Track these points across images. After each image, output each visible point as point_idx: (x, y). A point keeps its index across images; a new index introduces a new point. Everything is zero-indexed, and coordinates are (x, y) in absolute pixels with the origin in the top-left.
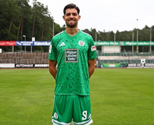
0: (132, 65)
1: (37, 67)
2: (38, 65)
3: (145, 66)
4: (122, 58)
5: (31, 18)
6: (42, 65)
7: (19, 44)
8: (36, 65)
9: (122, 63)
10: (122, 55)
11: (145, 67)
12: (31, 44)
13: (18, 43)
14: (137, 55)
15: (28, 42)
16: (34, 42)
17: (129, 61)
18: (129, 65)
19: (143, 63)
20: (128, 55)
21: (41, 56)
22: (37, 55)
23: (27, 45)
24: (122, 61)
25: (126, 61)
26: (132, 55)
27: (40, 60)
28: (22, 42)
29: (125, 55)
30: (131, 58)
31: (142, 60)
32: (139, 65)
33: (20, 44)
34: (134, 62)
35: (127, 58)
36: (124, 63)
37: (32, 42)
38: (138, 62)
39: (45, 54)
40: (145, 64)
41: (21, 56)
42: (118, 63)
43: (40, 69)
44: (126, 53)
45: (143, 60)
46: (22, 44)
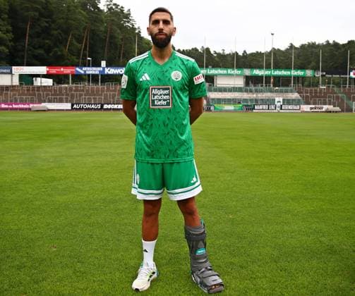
0: (261, 107)
1: (107, 109)
2: (109, 106)
3: (281, 109)
4: (245, 96)
6: (116, 106)
7: (80, 71)
8: (105, 106)
9: (245, 104)
10: (246, 91)
11: (281, 111)
12: (100, 71)
13: (78, 69)
14: (271, 92)
15: (94, 69)
16: (104, 68)
17: (256, 101)
18: (256, 107)
19: (279, 104)
20: (257, 91)
22: (108, 89)
23: (93, 73)
24: (245, 100)
25: (251, 100)
26: (261, 91)
27: (113, 98)
28: (84, 69)
29: (251, 91)
30: (260, 96)
31: (277, 99)
32: (273, 107)
33: (83, 72)
34: (264, 102)
35: (254, 96)
36: (249, 104)
37: (101, 69)
38: (271, 102)
40: (281, 106)
41: (83, 91)
42: (239, 103)
43: (112, 111)
44: (253, 88)
45: (279, 99)
46: (85, 71)
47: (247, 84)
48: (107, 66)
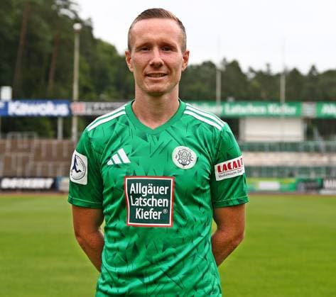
1: (9, 190)
2: (13, 183)
4: (305, 160)
5: (9, 20)
6: (27, 183)
8: (5, 183)
9: (304, 177)
10: (307, 150)
16: (6, 104)
17: (328, 170)
18: (327, 184)
21: (28, 150)
22: (14, 148)
24: (305, 170)
25: (317, 169)
29: (317, 150)
35: (323, 160)
36: (312, 176)
39: (40, 145)
42: (291, 175)
43: (18, 195)
47: (309, 134)
48: (15, 97)
